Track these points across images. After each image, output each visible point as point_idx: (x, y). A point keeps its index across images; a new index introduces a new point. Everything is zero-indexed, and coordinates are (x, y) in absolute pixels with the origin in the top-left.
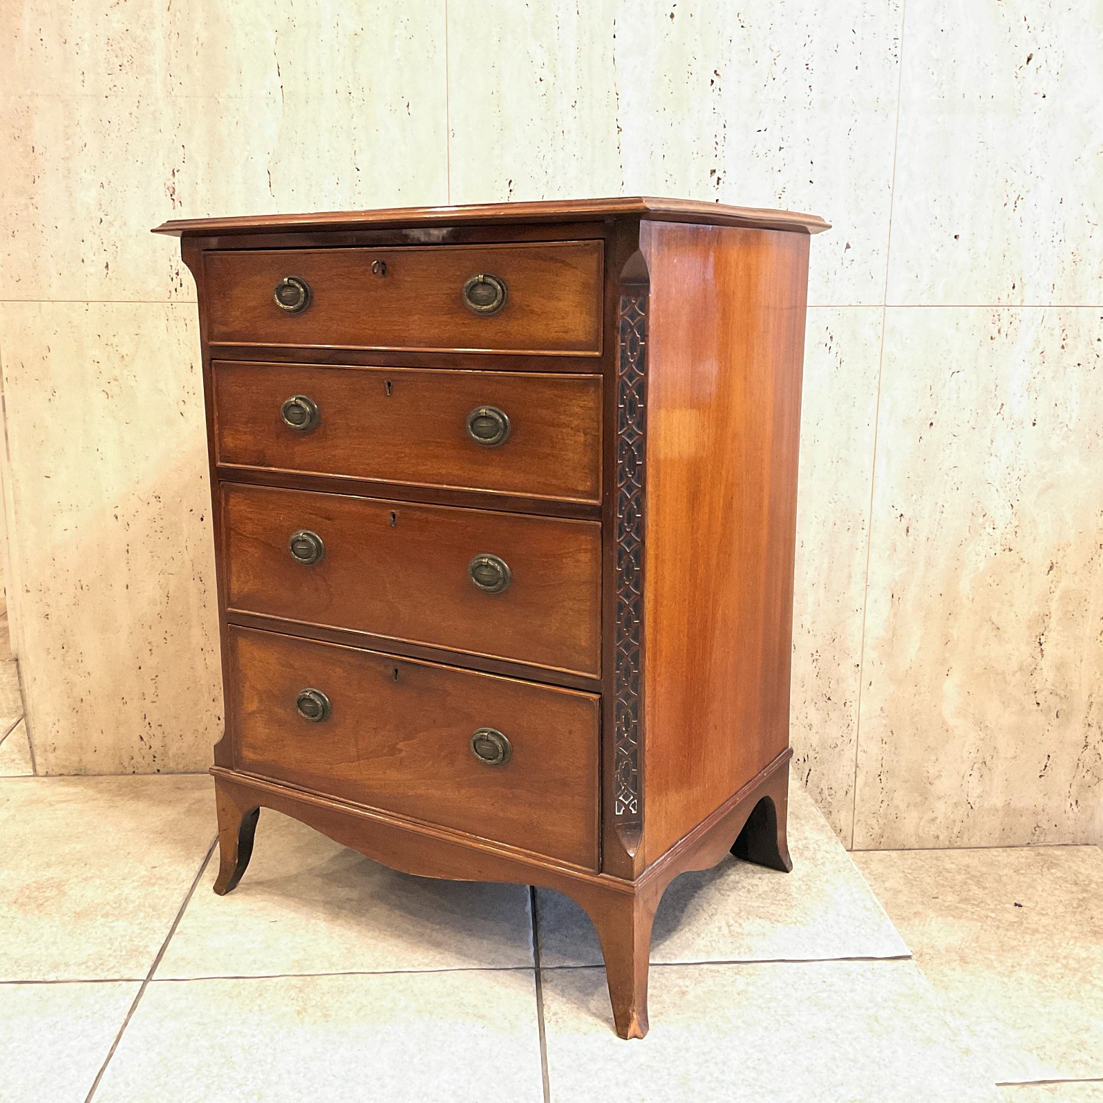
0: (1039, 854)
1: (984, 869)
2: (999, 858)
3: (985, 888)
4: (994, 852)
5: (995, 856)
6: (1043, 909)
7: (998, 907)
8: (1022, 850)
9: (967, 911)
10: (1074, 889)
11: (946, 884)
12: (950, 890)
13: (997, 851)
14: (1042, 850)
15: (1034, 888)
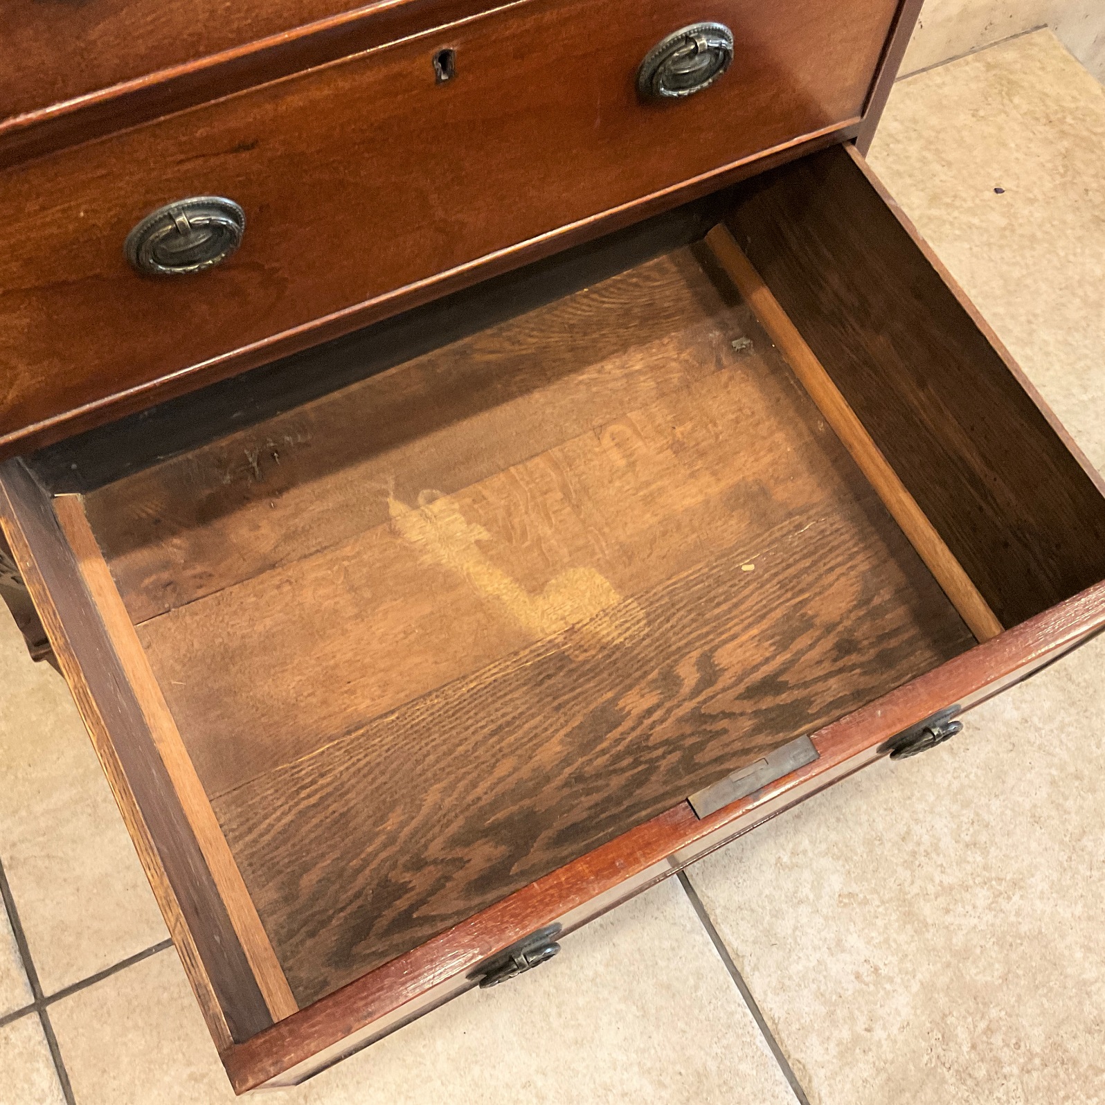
0: (989, 67)
1: (934, 121)
2: (946, 90)
3: (949, 164)
4: (937, 76)
5: (939, 86)
6: (1029, 190)
7: (977, 201)
8: (967, 63)
9: (944, 221)
10: (1051, 133)
11: (901, 169)
12: (909, 181)
13: (939, 74)
14: (989, 55)
15: (1004, 145)
